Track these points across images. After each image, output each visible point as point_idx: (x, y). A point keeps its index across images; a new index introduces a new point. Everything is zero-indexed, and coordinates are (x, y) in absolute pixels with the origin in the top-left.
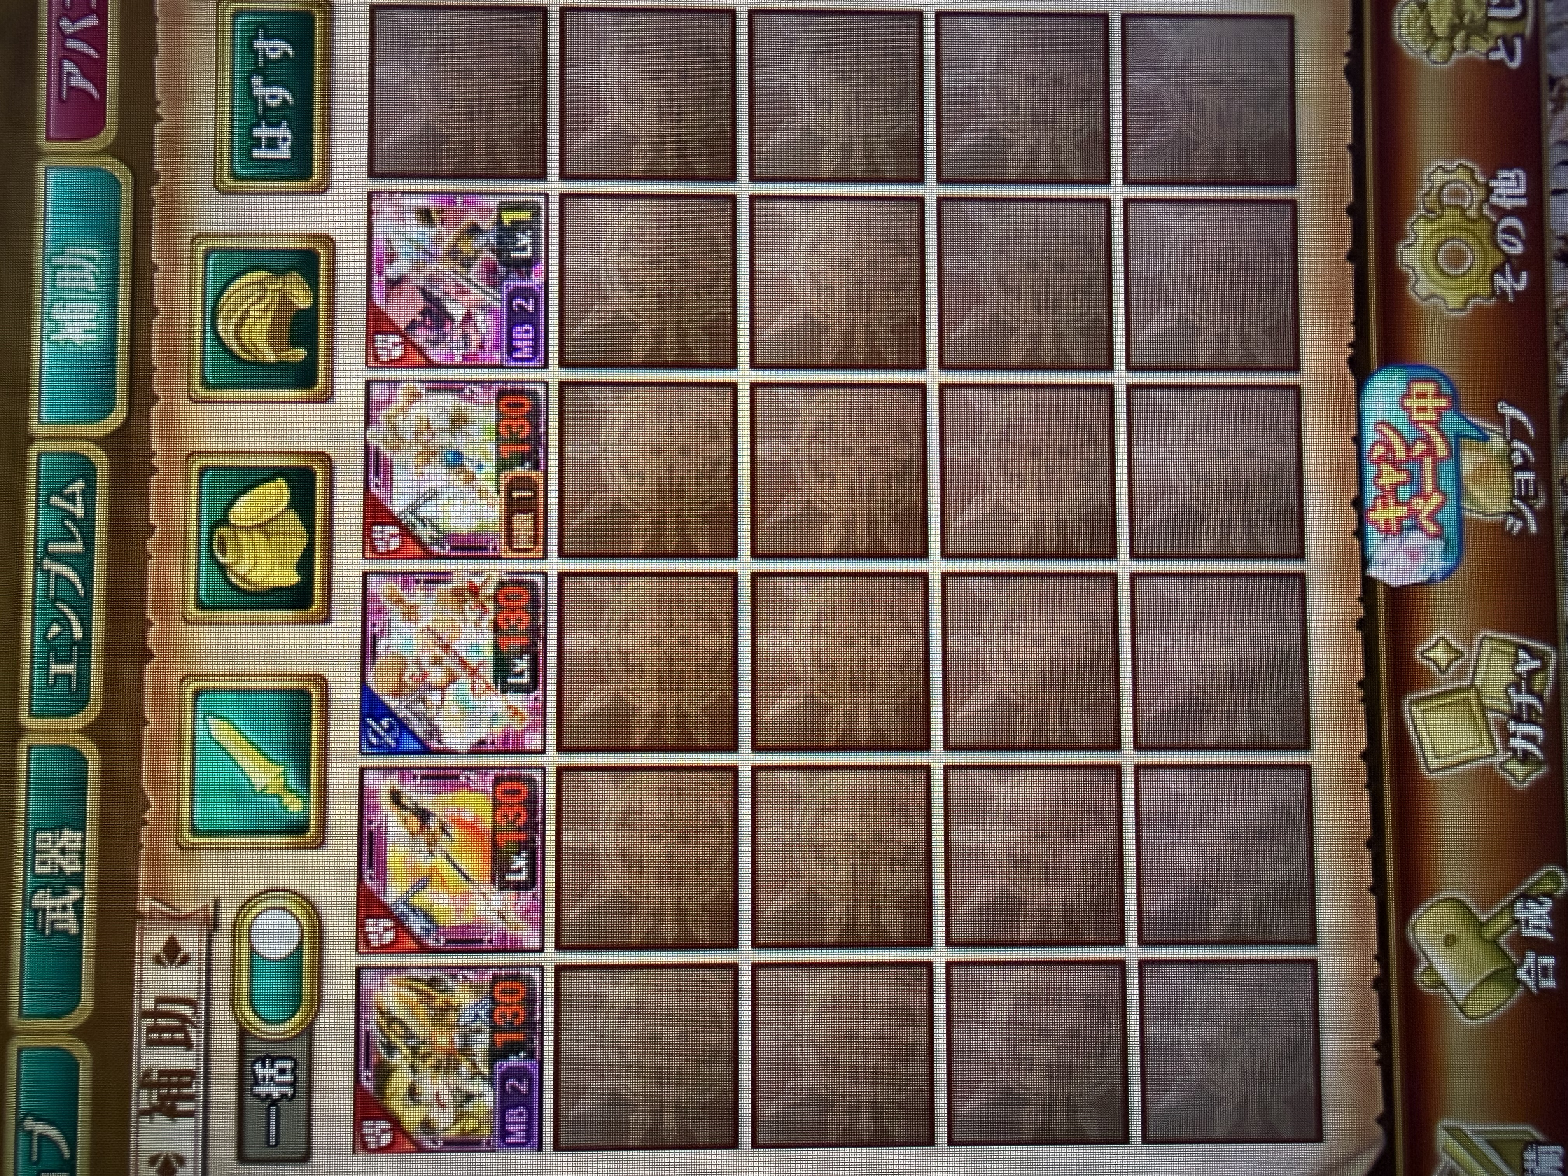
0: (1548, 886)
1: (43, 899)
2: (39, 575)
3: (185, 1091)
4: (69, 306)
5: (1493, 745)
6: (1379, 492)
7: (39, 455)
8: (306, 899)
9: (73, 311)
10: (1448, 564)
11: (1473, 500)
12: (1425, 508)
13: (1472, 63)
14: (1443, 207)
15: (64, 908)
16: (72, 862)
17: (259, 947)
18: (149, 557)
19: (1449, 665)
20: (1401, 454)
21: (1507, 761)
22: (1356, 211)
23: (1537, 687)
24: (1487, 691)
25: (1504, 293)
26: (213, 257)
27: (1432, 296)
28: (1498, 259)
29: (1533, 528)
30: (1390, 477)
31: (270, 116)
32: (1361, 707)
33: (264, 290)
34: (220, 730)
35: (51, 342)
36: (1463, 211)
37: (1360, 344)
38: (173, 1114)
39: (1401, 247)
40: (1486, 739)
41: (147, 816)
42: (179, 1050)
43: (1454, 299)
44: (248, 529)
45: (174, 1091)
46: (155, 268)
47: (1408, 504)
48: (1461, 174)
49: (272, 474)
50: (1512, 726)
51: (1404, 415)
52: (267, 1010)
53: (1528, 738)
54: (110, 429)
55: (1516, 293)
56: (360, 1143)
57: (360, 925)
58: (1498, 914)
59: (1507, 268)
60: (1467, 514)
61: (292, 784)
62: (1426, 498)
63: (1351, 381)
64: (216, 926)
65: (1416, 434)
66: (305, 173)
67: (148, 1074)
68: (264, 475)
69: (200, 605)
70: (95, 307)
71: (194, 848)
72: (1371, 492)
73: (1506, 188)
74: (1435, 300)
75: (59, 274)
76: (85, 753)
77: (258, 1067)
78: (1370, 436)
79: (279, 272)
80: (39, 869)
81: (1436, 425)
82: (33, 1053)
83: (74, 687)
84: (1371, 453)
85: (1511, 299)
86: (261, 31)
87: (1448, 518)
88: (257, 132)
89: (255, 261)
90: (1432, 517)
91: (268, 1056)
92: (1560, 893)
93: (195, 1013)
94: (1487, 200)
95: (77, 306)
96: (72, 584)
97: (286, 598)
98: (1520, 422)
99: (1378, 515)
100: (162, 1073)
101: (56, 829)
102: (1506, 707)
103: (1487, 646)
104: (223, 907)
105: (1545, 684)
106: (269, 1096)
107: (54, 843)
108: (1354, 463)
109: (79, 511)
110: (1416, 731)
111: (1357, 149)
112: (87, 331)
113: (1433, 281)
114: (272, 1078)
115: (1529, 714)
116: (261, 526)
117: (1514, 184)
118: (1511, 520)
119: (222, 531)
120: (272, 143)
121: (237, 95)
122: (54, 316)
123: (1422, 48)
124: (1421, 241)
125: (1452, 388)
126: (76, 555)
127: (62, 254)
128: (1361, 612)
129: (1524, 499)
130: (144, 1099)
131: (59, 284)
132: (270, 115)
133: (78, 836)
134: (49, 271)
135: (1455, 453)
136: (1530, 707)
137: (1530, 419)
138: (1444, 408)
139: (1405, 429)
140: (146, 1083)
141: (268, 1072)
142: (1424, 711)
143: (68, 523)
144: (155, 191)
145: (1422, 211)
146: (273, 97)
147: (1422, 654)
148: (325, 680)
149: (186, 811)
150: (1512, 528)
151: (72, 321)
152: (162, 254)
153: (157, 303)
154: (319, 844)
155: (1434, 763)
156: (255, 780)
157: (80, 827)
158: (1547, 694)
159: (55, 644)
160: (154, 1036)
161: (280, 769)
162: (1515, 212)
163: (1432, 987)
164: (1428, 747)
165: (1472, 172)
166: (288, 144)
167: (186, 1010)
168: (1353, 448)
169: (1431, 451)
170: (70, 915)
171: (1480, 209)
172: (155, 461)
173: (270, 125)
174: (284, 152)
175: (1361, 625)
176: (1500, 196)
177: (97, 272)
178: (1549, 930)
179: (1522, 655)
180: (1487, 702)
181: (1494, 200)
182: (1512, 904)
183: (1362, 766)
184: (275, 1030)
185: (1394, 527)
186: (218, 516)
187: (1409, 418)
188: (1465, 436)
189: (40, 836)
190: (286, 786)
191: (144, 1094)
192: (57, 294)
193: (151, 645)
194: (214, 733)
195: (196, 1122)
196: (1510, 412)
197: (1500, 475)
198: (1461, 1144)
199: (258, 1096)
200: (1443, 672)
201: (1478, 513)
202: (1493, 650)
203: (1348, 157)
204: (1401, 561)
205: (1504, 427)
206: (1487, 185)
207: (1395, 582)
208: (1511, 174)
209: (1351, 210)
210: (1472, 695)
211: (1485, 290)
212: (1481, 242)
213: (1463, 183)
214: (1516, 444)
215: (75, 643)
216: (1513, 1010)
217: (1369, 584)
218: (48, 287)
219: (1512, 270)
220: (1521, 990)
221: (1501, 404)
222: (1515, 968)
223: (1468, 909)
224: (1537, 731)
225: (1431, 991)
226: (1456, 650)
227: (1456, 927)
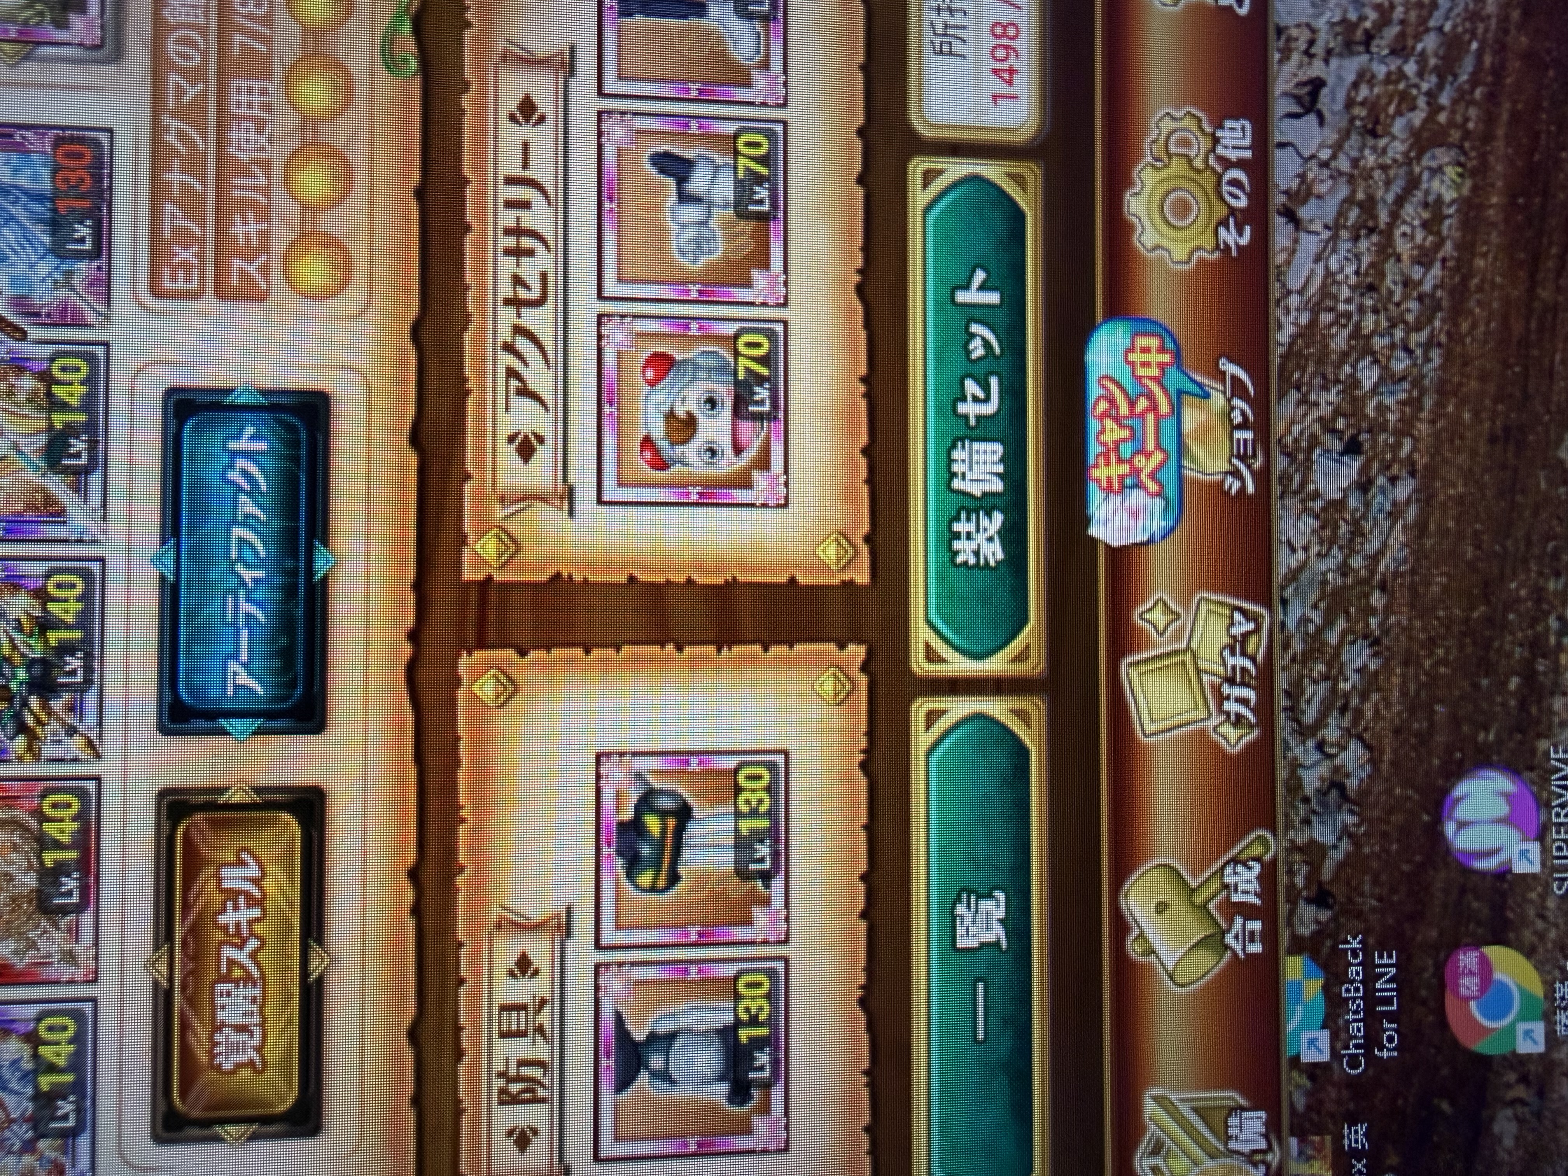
0: (1257, 850)
5: (1208, 708)
6: (1101, 449)
10: (1168, 523)
11: (1194, 460)
12: (1147, 465)
13: (1201, 7)
14: (1170, 156)
19: (1167, 626)
20: (1124, 409)
21: (1221, 724)
23: (1251, 649)
24: (1202, 653)
25: (1228, 247)
27: (1157, 247)
28: (1223, 212)
29: (1251, 489)
30: (1113, 433)
36: (1190, 161)
39: (1127, 196)
40: (1200, 703)
43: (1180, 252)
47: (1130, 461)
48: (1188, 123)
50: (1226, 689)
51: (1128, 369)
53: (1241, 701)
55: (1239, 247)
58: (1208, 880)
59: (1231, 221)
60: (1187, 473)
62: (1148, 455)
65: (1140, 389)
72: (1093, 448)
73: (1232, 138)
74: (1160, 252)
78: (1094, 391)
81: (1157, 380)
84: (1094, 408)
85: (1234, 253)
87: (1169, 476)
90: (1152, 476)
92: (1267, 857)
94: (1213, 150)
98: (1240, 380)
99: (1100, 473)
102: (1220, 670)
103: (1203, 607)
105: (1258, 646)
110: (1133, 694)
113: (1158, 232)
115: (1242, 677)
117: (1240, 135)
118: (1229, 479)
124: (1146, 190)
125: (1175, 343)
129: (1243, 458)
135: (1177, 411)
136: (1244, 670)
137: (1251, 377)
138: (1167, 364)
139: (1128, 383)
142: (1140, 674)
145: (1149, 159)
147: (1141, 616)
150: (1230, 487)
155: (1149, 728)
158: (1260, 657)
162: (1240, 164)
163: (1143, 955)
164: (1144, 712)
165: (1200, 120)
169: (1154, 407)
171: (1206, 159)
176: (1226, 147)
178: (1256, 894)
179: (1238, 616)
180: (1202, 665)
181: (1220, 150)
182: (1223, 868)
185: (1116, 486)
187: (1133, 372)
188: (1188, 393)
196: (1231, 369)
197: (1221, 433)
198: (1168, 1112)
200: (1161, 634)
201: (1199, 472)
202: (1209, 611)
204: (1122, 518)
205: (1225, 384)
206: (1213, 135)
207: (1115, 540)
208: (1238, 125)
210: (1188, 657)
211: (1210, 244)
212: (1206, 192)
213: (1190, 131)
214: (1236, 402)
216: (1220, 976)
219: (1236, 224)
220: (1228, 954)
221: (1222, 361)
222: (1223, 933)
223: (1179, 874)
224: (1250, 694)
225: (1141, 959)
226: (1173, 612)
227: (1167, 893)
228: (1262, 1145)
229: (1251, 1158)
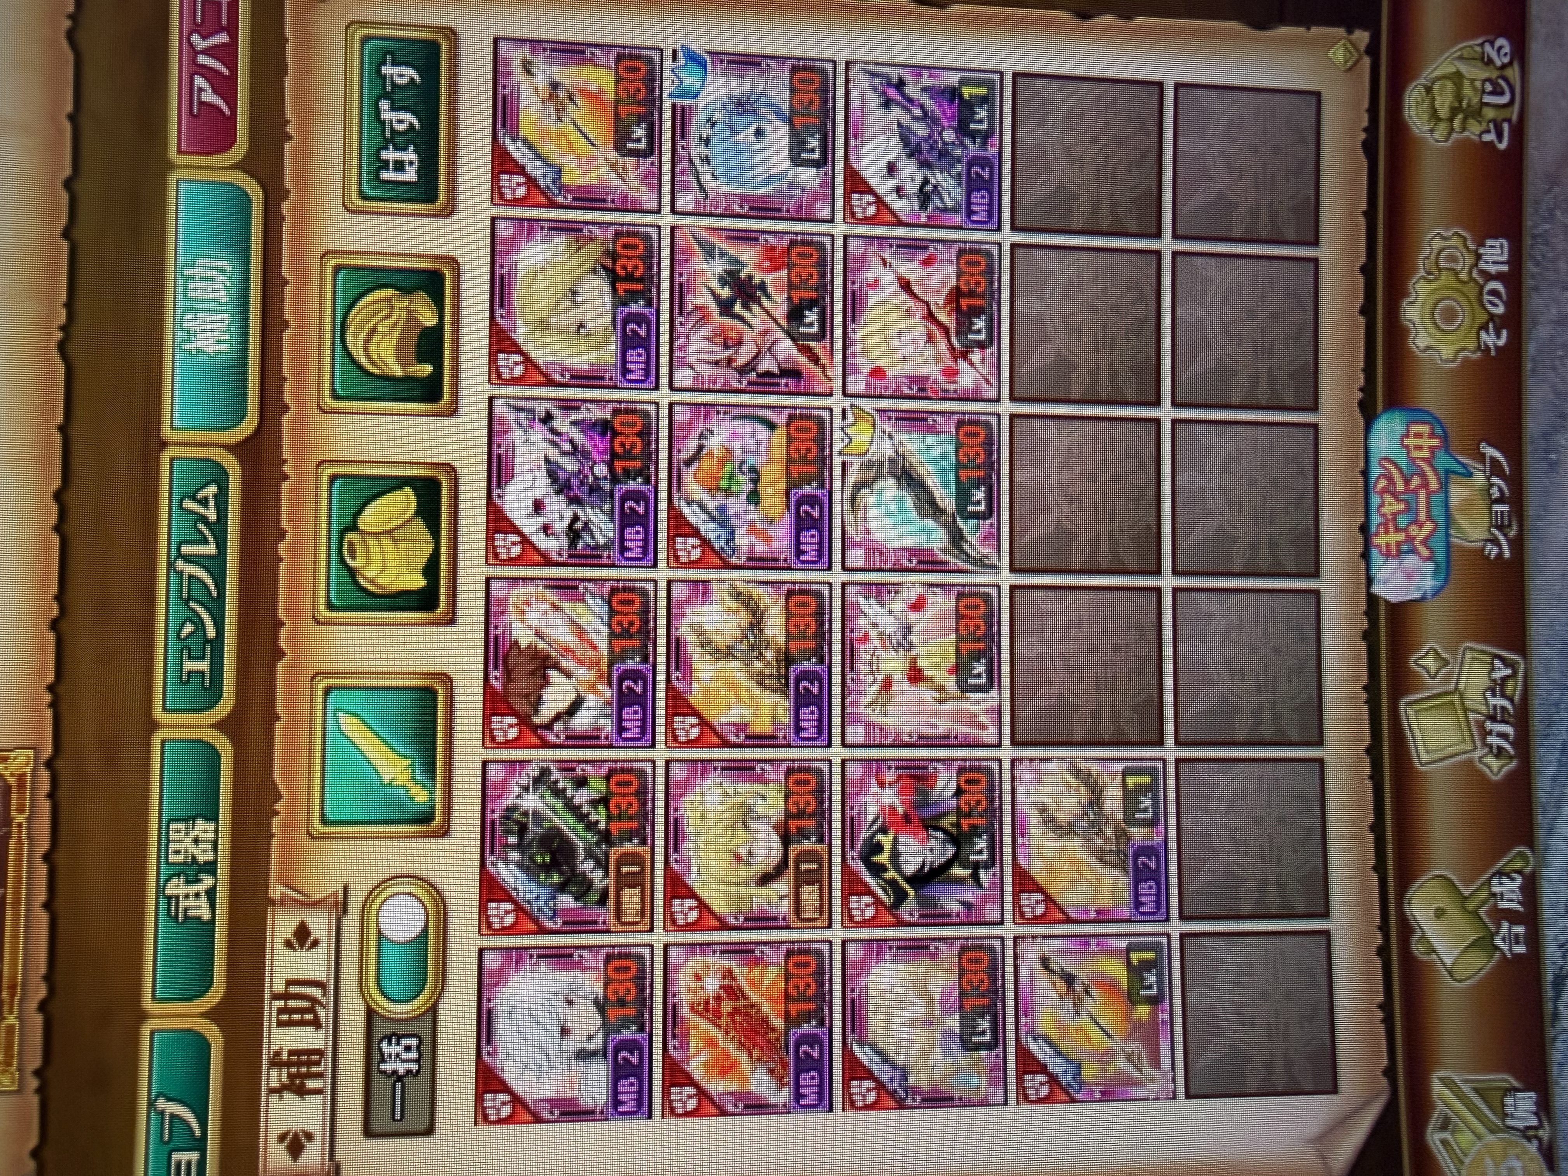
0: (1519, 864)
1: (177, 887)
2: (172, 575)
3: (314, 1069)
4: (201, 316)
5: (1473, 741)
6: (1381, 519)
7: (172, 460)
8: (431, 885)
9: (204, 321)
10: (1438, 583)
11: (1459, 529)
12: (1420, 533)
13: (1466, 143)
15: (197, 895)
16: (205, 851)
17: (386, 931)
18: (281, 560)
19: (1438, 671)
20: (1400, 486)
21: (1486, 755)
22: (1368, 270)
23: (1509, 692)
24: (1468, 695)
25: (1488, 348)
26: (343, 273)
27: (1428, 348)
28: (1484, 317)
29: (1507, 554)
30: (1392, 506)
31: (397, 140)
32: (1366, 708)
33: (392, 307)
34: (348, 724)
35: (183, 351)
36: (1456, 273)
37: (1368, 389)
38: (302, 1092)
39: (1404, 304)
40: (1467, 736)
41: (278, 807)
42: (309, 1030)
43: (1447, 352)
44: (376, 535)
45: (304, 1070)
46: (286, 282)
47: (1405, 530)
48: (1455, 241)
49: (400, 483)
51: (1404, 451)
52: (393, 992)
53: (1503, 736)
54: (242, 437)
55: (1497, 348)
56: (482, 1116)
57: (483, 908)
58: (1478, 889)
59: (1491, 326)
60: (1454, 540)
61: (419, 776)
62: (1421, 525)
63: (1361, 422)
64: (345, 911)
65: (1414, 469)
66: (430, 196)
67: (278, 1054)
68: (394, 483)
69: (330, 606)
70: (227, 318)
71: (324, 837)
72: (1376, 519)
73: (1492, 255)
74: (1431, 352)
75: (191, 285)
76: (218, 746)
77: (384, 1045)
78: (1376, 471)
79: (406, 291)
80: (172, 858)
81: (1428, 461)
82: (165, 1035)
83: (207, 683)
84: (1375, 484)
85: (1493, 353)
86: (389, 57)
87: (1438, 543)
88: (384, 155)
89: (383, 279)
90: (1424, 542)
91: (394, 1034)
92: (1528, 870)
93: (324, 995)
94: (1476, 265)
95: (209, 317)
96: (205, 585)
97: (413, 601)
98: (1498, 461)
99: (1380, 540)
100: (291, 1053)
101: (190, 819)
102: (1483, 708)
103: (1469, 655)
104: (352, 895)
105: (1514, 688)
106: (395, 1072)
107: (187, 834)
108: (1362, 493)
109: (212, 515)
110: (1409, 730)
111: (1370, 214)
112: (219, 342)
113: (1430, 335)
114: (398, 1055)
115: (1502, 715)
116: (389, 532)
117: (1499, 251)
118: (1489, 546)
119: (350, 536)
120: (399, 166)
121: (365, 119)
122: (186, 325)
123: (1427, 127)
124: (1420, 299)
125: (1443, 429)
126: (209, 557)
127: (193, 265)
128: (1366, 626)
129: (1500, 528)
130: (274, 1078)
131: (191, 294)
132: (397, 138)
133: (211, 826)
134: (180, 282)
135: (1444, 486)
136: (1503, 709)
137: (1506, 457)
138: (1437, 448)
139: (1402, 462)
140: (276, 1062)
141: (394, 1049)
142: (1416, 712)
143: (201, 526)
144: (285, 207)
145: (1422, 273)
146: (400, 121)
147: (1416, 662)
148: (450, 679)
149: (317, 802)
150: (1490, 553)
151: (204, 331)
152: (292, 269)
153: (287, 316)
154: (444, 832)
155: (1425, 757)
156: (383, 773)
157: (213, 817)
158: (1517, 698)
159: (188, 643)
160: (284, 1017)
161: (408, 762)
162: (1499, 277)
163: (1426, 954)
164: (1420, 744)
165: (1465, 239)
166: (415, 167)
167: (316, 992)
168: (1361, 479)
169: (1425, 485)
170: (203, 902)
171: (1470, 273)
172: (286, 468)
173: (396, 148)
174: (410, 175)
175: (1366, 636)
176: (1487, 262)
177: (228, 283)
178: (1518, 902)
179: (1497, 663)
180: (1469, 704)
181: (1482, 265)
182: (1489, 881)
183: (1367, 760)
184: (401, 1010)
185: (1394, 551)
186: (348, 522)
187: (1408, 455)
188: (1453, 472)
189: (173, 826)
190: (413, 778)
191: (274, 1072)
192: (189, 305)
193: (283, 644)
194: (343, 727)
195: (324, 1099)
196: (1491, 452)
197: (1481, 505)
198: (1452, 1091)
199: (384, 1072)
200: (1433, 677)
201: (1463, 539)
202: (1474, 659)
203: (1362, 221)
204: (1399, 580)
205: (1484, 463)
206: (1476, 251)
207: (1394, 597)
208: (1496, 243)
209: (1363, 270)
210: (1456, 698)
211: (1472, 344)
212: (1469, 301)
213: (1456, 248)
214: (1494, 479)
215: (207, 641)
216: (1491, 973)
217: (1373, 600)
218: (180, 296)
219: (1495, 328)
220: (1497, 955)
221: (1483, 445)
222: (1492, 936)
223: (1454, 884)
224: (1508, 729)
225: (1425, 958)
226: (1444, 659)
227: (1444, 901)
228: (1534, 1122)
229: (1526, 1133)
